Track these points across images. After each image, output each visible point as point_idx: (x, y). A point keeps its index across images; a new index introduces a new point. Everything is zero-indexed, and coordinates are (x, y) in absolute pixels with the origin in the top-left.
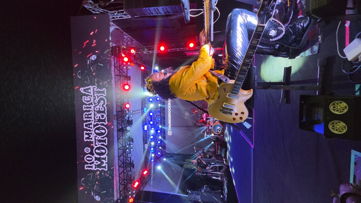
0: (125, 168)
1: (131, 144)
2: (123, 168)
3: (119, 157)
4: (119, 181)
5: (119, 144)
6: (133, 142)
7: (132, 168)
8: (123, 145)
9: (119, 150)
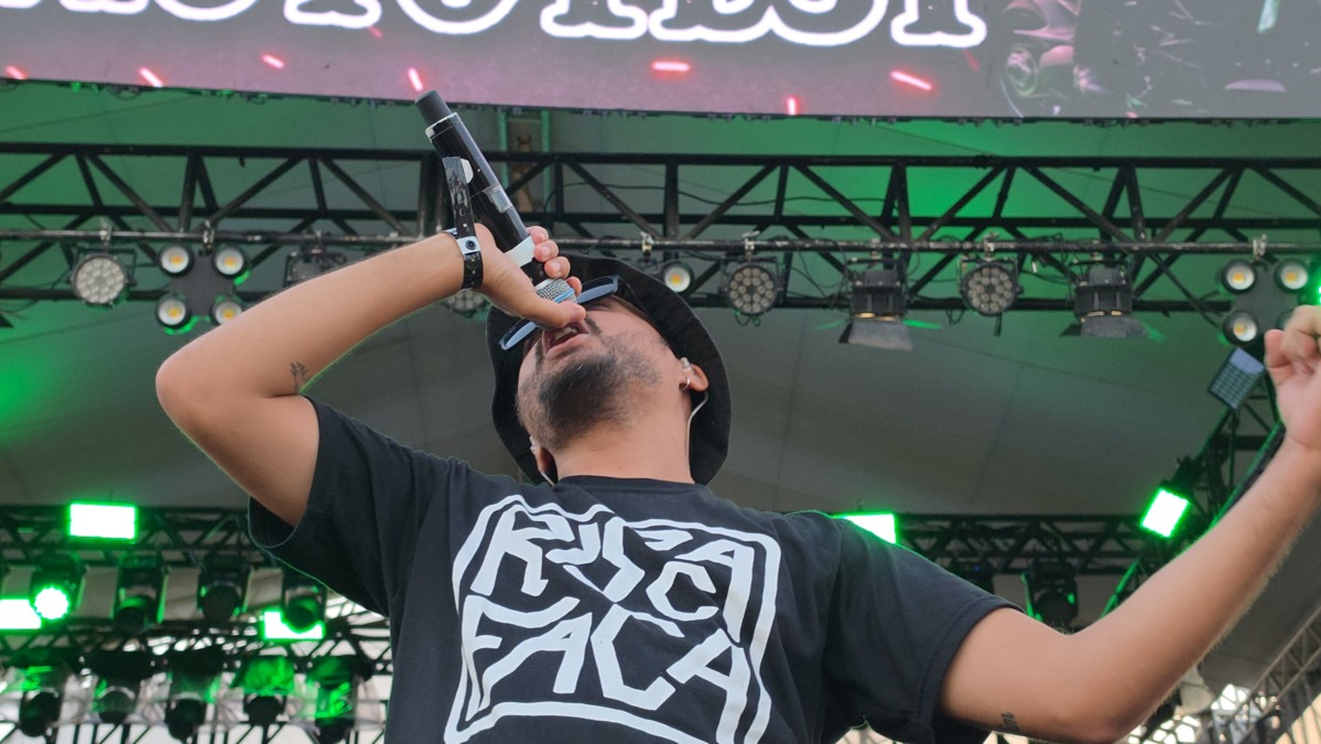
3: (88, 153)
5: (261, 167)
8: (237, 211)
9: (181, 162)
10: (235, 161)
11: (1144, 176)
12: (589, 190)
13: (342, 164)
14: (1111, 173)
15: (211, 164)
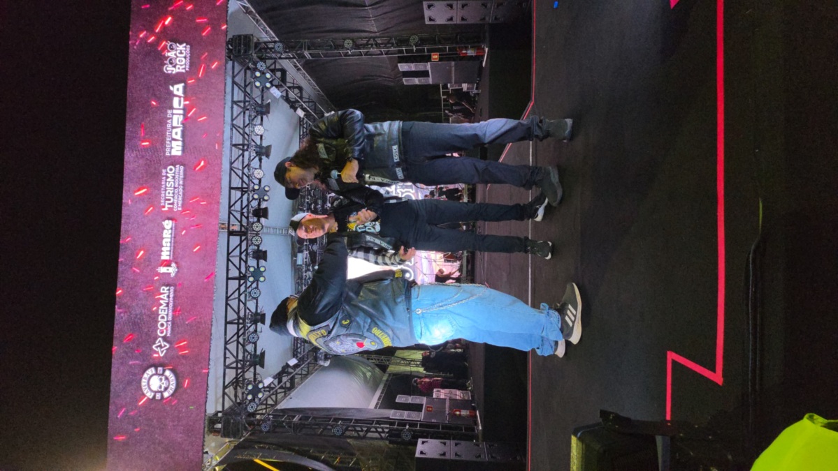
0: (241, 326)
1: (260, 266)
2: (236, 326)
3: (227, 298)
4: (225, 358)
6: (265, 260)
7: (259, 325)
8: (239, 269)
9: (229, 281)
10: (230, 272)
11: (235, 99)
12: (236, 205)
13: (230, 251)
14: (235, 106)
15: (230, 276)
